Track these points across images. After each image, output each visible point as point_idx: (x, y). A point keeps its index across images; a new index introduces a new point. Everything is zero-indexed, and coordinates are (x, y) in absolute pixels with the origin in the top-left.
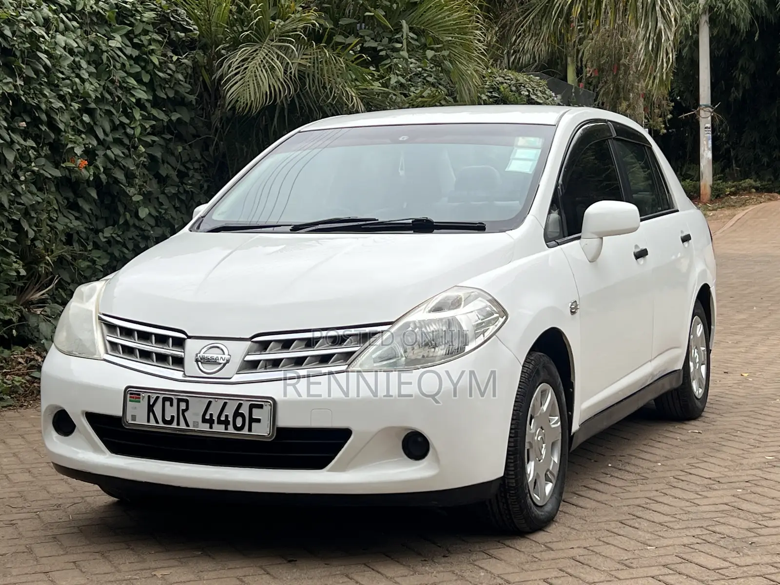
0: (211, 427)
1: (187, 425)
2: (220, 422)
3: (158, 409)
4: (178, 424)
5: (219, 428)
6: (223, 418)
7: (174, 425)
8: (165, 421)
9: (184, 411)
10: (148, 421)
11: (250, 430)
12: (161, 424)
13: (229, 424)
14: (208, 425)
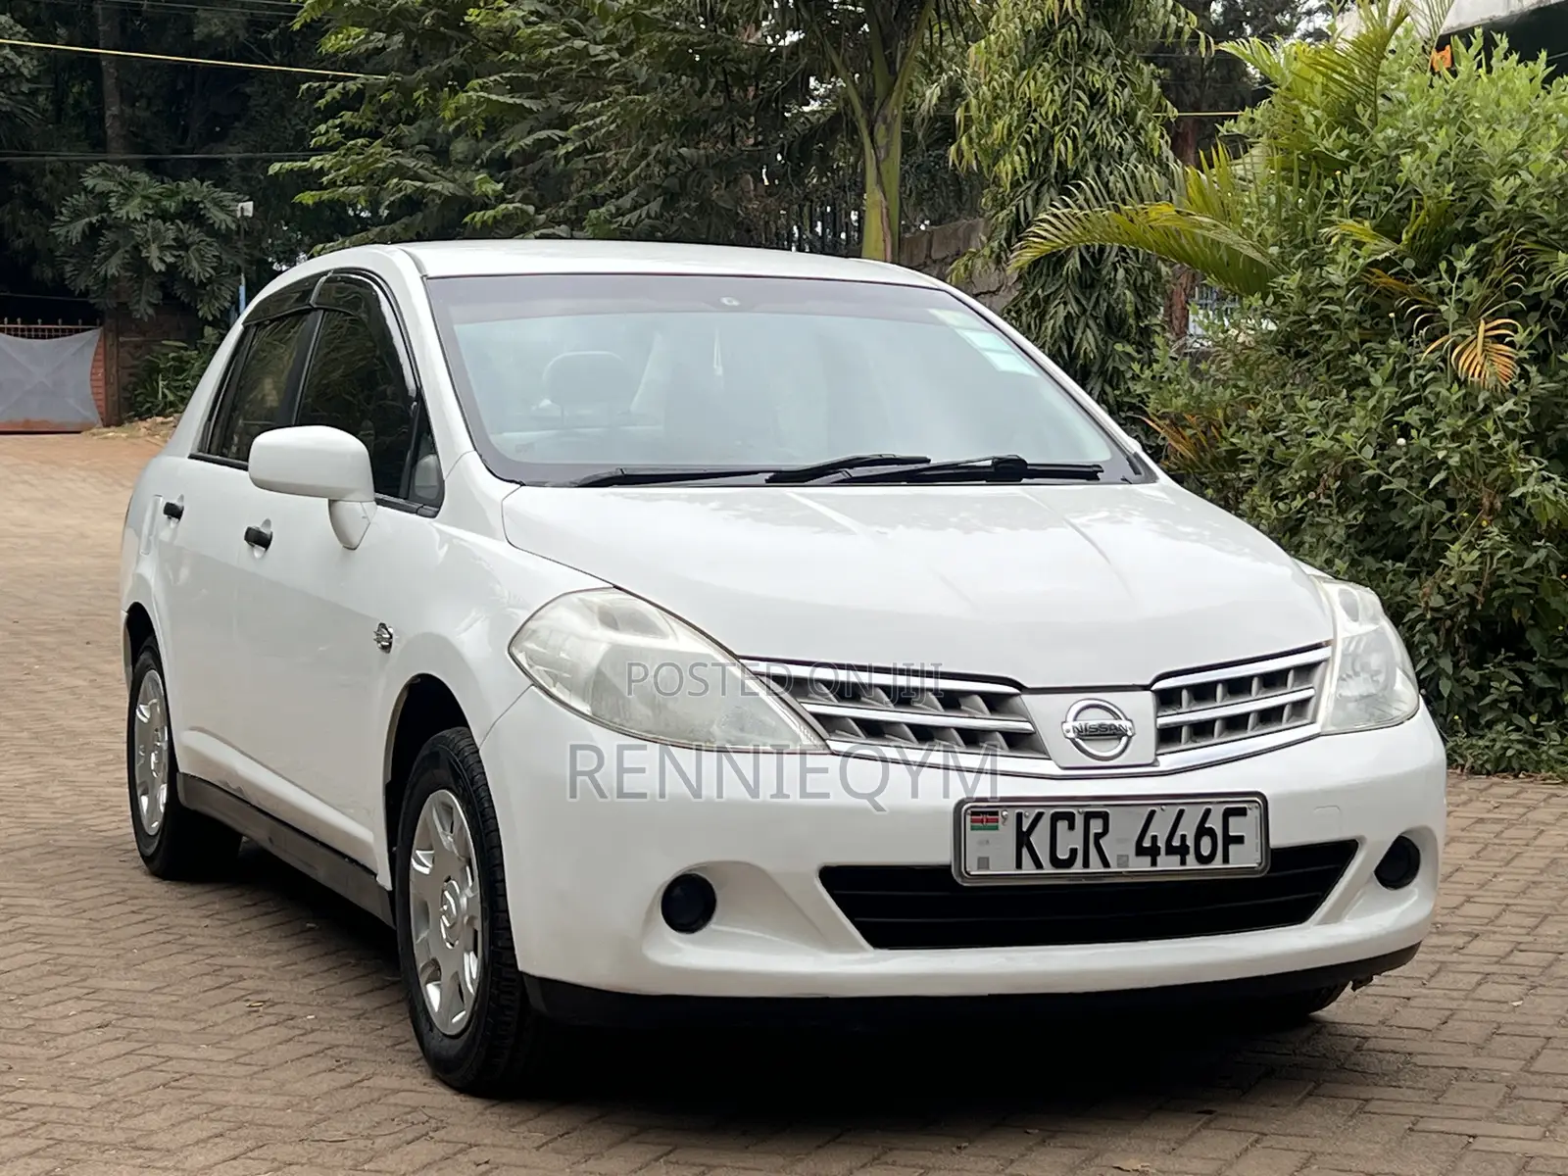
0: (1154, 863)
1: (1106, 864)
2: (1171, 850)
3: (1040, 840)
4: (1086, 864)
5: (1168, 863)
6: (1176, 843)
7: (1078, 868)
8: (1055, 861)
9: (1098, 836)
10: (1019, 866)
11: (1226, 860)
12: (1048, 869)
13: (1188, 853)
14: (1148, 859)
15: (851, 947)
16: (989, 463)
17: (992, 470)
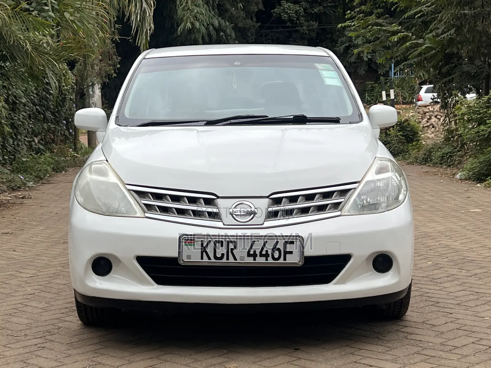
0: (255, 259)
1: (235, 259)
2: (261, 255)
3: (210, 250)
4: (228, 259)
5: (260, 260)
6: (264, 253)
7: (224, 260)
8: (216, 257)
9: (232, 250)
10: (202, 258)
11: (285, 259)
12: (213, 260)
13: (269, 256)
14: (252, 258)
15: (149, 284)
16: (292, 117)
17: (292, 120)
